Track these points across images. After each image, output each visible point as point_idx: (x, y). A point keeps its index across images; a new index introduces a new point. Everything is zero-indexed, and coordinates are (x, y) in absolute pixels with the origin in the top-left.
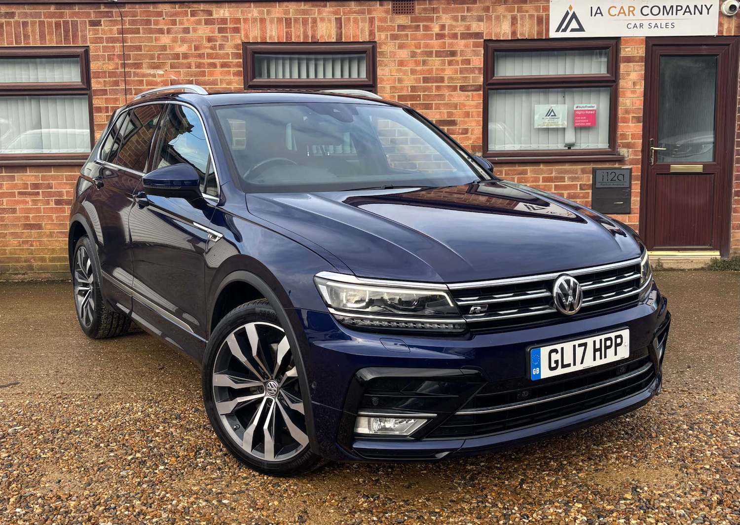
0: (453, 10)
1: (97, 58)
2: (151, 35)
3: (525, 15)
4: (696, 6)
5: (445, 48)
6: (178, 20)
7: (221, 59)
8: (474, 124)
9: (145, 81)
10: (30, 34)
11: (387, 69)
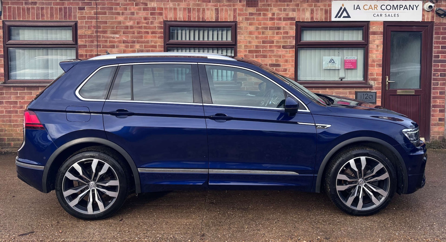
0: (279, 5)
1: (82, 27)
2: (113, 16)
3: (318, 9)
4: (410, 6)
5: (275, 25)
6: (128, 8)
7: (152, 29)
8: (290, 66)
9: (108, 41)
10: (45, 14)
11: (243, 36)
